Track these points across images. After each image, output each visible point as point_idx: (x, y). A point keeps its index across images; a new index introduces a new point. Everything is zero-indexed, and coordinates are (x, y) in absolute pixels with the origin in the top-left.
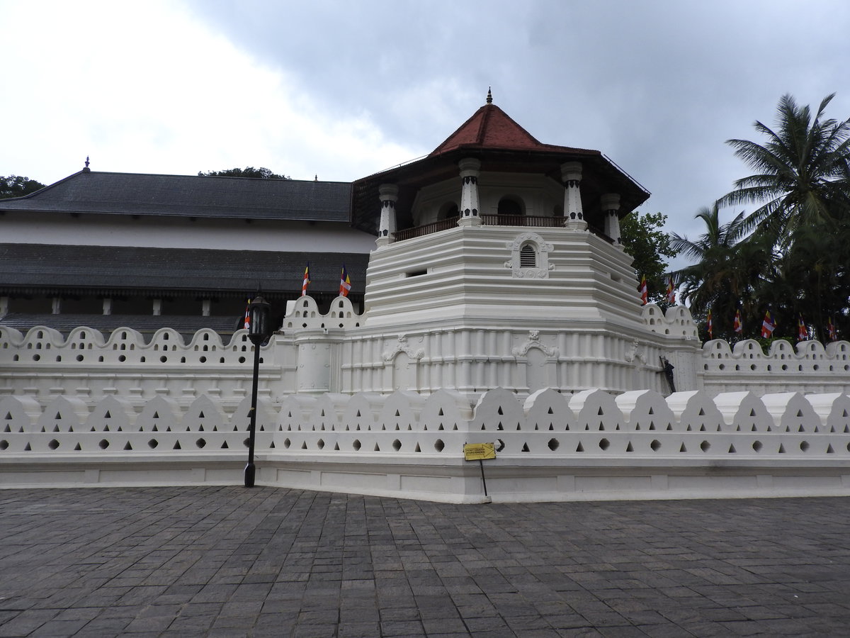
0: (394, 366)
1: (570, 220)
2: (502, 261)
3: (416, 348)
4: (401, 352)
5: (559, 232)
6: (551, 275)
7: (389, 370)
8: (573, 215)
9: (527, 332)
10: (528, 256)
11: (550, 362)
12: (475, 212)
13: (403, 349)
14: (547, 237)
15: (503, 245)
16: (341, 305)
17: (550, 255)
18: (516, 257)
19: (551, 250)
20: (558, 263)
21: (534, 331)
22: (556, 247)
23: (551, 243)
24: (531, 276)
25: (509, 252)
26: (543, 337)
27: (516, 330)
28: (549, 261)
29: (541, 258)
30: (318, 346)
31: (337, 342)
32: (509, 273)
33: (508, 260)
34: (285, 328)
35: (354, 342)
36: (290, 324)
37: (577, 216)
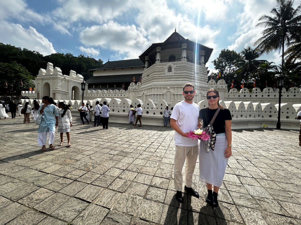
0: (143, 96)
1: (182, 59)
2: (163, 71)
3: (146, 92)
4: (144, 93)
5: (179, 62)
6: (174, 74)
7: (142, 97)
9: (167, 88)
10: (170, 69)
11: (172, 95)
12: (158, 60)
13: (144, 92)
15: (163, 67)
16: (139, 84)
17: (175, 69)
18: (167, 70)
19: (175, 67)
20: (177, 70)
21: (168, 87)
23: (175, 65)
24: (169, 74)
26: (171, 89)
27: (165, 87)
28: (174, 70)
29: (173, 69)
30: (132, 92)
31: (135, 92)
32: (165, 74)
33: (164, 71)
34: (128, 89)
35: (138, 91)
36: (129, 88)
37: (184, 58)
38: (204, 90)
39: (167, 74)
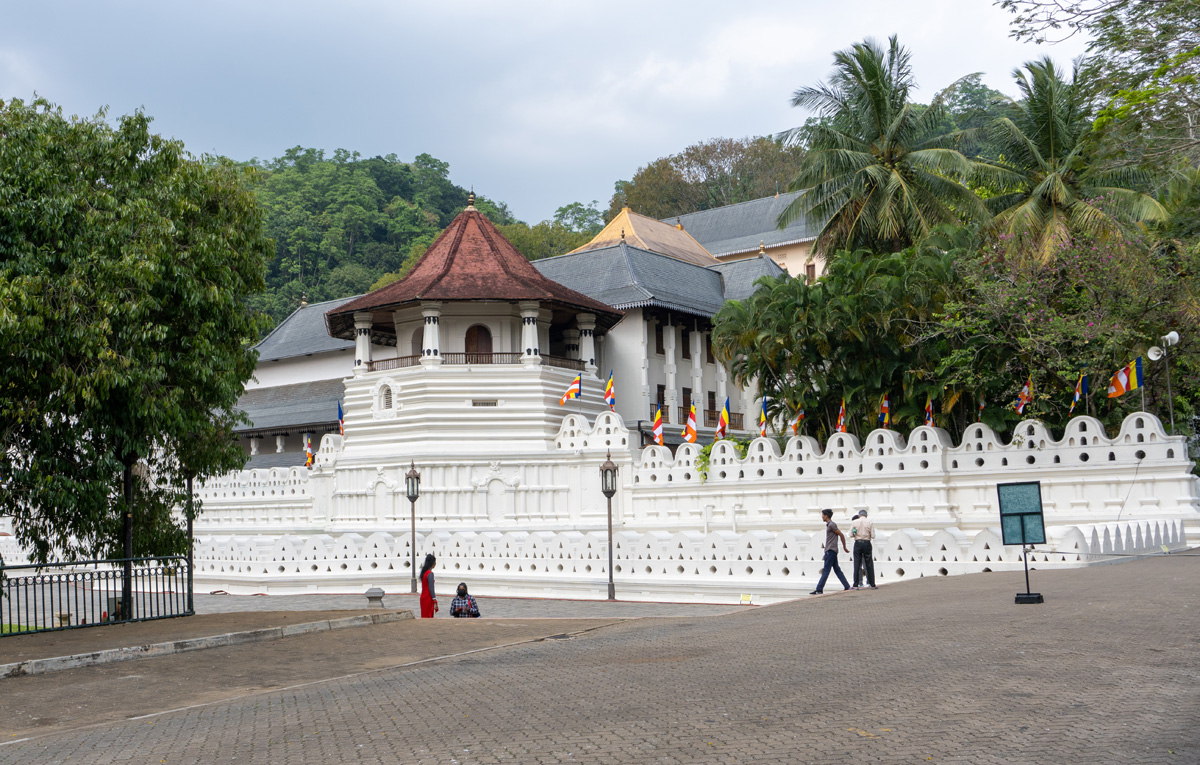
1: (426, 357)
2: (369, 406)
5: (411, 372)
6: (399, 415)
8: (429, 352)
9: (375, 469)
11: (388, 494)
14: (398, 378)
15: (367, 392)
17: (400, 395)
18: (377, 401)
19: (398, 390)
20: (404, 402)
21: (380, 467)
22: (404, 388)
23: (400, 384)
24: (385, 417)
25: (371, 398)
26: (387, 472)
27: (370, 466)
28: (398, 401)
29: (394, 398)
32: (370, 416)
33: (372, 405)
36: (319, 460)
37: (432, 353)
38: (518, 466)
39: (379, 413)
